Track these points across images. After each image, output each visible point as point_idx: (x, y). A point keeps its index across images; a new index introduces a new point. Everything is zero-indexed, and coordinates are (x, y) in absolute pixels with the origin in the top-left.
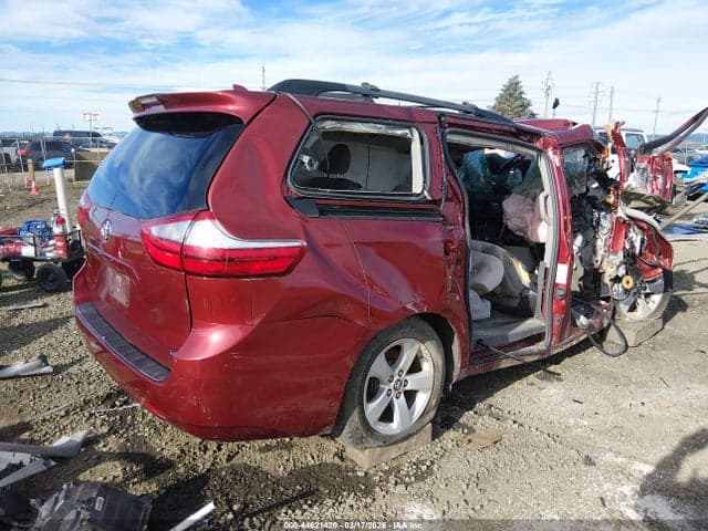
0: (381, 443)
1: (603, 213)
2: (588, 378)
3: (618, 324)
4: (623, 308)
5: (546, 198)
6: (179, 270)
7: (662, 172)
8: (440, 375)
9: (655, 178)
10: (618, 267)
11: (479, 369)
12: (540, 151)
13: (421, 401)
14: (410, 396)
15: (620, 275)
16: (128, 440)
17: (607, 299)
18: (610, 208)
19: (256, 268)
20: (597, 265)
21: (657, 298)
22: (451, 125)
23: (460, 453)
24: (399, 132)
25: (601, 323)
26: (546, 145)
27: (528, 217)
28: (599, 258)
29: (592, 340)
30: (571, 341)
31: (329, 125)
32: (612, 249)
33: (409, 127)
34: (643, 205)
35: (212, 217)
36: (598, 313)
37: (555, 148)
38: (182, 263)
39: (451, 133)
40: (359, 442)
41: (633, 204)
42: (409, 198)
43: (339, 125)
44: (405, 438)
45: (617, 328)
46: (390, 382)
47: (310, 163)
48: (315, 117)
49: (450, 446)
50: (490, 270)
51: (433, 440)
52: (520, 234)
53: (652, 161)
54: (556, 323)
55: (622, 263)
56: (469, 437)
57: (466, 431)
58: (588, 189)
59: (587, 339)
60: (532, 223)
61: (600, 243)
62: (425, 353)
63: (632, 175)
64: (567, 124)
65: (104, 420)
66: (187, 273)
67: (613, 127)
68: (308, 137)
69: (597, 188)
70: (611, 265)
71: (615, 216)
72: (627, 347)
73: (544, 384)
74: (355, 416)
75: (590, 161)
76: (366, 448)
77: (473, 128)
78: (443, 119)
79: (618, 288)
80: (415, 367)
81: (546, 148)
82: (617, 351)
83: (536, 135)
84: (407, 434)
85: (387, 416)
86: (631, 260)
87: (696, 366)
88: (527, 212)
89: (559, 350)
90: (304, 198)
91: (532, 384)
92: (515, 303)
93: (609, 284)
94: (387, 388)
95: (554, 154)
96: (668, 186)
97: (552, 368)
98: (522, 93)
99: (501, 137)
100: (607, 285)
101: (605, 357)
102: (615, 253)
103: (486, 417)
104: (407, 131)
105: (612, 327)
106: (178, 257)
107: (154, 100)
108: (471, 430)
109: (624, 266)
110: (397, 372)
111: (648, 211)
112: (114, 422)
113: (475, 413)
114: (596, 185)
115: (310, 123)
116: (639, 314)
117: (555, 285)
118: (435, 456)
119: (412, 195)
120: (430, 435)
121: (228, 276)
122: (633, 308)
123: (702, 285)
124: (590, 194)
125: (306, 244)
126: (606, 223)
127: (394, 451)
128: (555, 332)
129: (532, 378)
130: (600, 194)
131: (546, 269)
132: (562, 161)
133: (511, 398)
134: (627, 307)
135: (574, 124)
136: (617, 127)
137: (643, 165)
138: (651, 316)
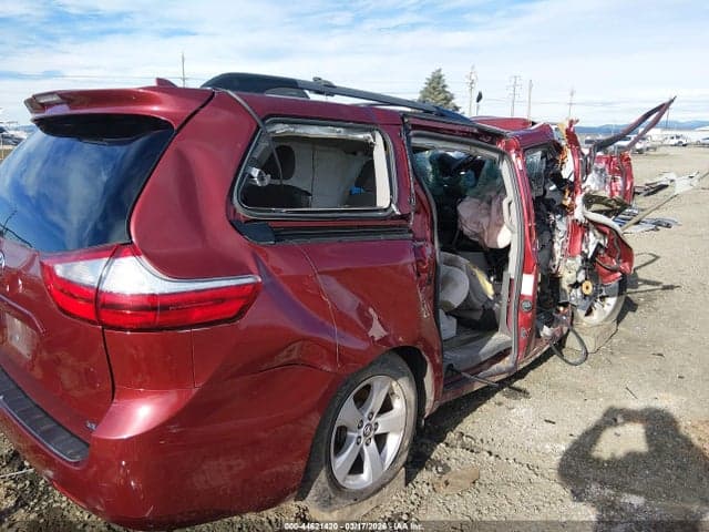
0: (352, 501)
1: (559, 216)
2: (555, 393)
3: (577, 330)
4: (581, 313)
5: (510, 204)
6: (94, 323)
7: (621, 173)
8: (412, 410)
9: (614, 180)
10: (578, 272)
11: (450, 396)
12: (503, 154)
13: (393, 443)
14: (381, 440)
15: (580, 281)
16: (40, 516)
17: (565, 305)
18: (565, 211)
19: (197, 315)
20: (554, 270)
21: (612, 301)
22: (415, 127)
23: (437, 499)
24: (360, 136)
25: (562, 330)
26: (508, 147)
27: (485, 221)
28: (557, 263)
29: (554, 348)
30: (536, 353)
31: (280, 129)
32: (569, 253)
33: (371, 131)
34: (603, 207)
35: (136, 253)
36: (558, 321)
37: (517, 150)
38: (97, 313)
39: (416, 136)
40: (327, 504)
41: (595, 207)
42: (374, 214)
43: (292, 129)
44: (378, 490)
45: (576, 333)
46: (359, 428)
47: (261, 178)
48: (263, 120)
49: (426, 492)
50: (456, 285)
51: (406, 485)
52: (476, 239)
53: (609, 161)
54: (523, 337)
55: (581, 268)
56: (445, 477)
57: (440, 469)
58: (545, 192)
59: (550, 349)
60: (488, 228)
61: (557, 247)
62: (397, 390)
63: (590, 176)
64: (525, 123)
65: (9, 488)
66: (105, 326)
67: (567, 126)
68: (257, 144)
69: (554, 191)
70: (569, 271)
71: (570, 218)
72: (587, 353)
73: (512, 402)
74: (323, 476)
75: (547, 162)
76: (335, 509)
77: (437, 130)
78: (406, 120)
79: (577, 293)
80: (387, 407)
81: (509, 150)
82: (578, 360)
83: (496, 137)
84: (378, 485)
85: (357, 467)
86: (591, 265)
87: (658, 372)
88: (483, 216)
89: (525, 364)
90: (255, 220)
91: (500, 404)
92: (477, 316)
93: (568, 289)
94: (356, 435)
95: (518, 156)
96: (628, 188)
97: (517, 384)
98: (444, 86)
99: (465, 139)
100: (565, 291)
101: (568, 367)
102: (573, 257)
103: (459, 450)
104: (369, 135)
105: (571, 334)
106: (92, 305)
107: (55, 98)
108: (446, 469)
109: (583, 271)
110: (366, 416)
111: (607, 214)
112: (23, 490)
113: (447, 445)
114: (554, 187)
115: (258, 128)
116: (596, 317)
117: (521, 297)
118: (411, 507)
119: (377, 211)
120: (403, 481)
121: (160, 329)
122: (589, 312)
123: (647, 282)
124: (547, 197)
125: (260, 280)
126: (562, 225)
127: (365, 507)
128: (522, 346)
129: (498, 397)
130: (556, 196)
131: (511, 280)
132: (524, 164)
133: (481, 423)
134: (584, 312)
135: (534, 124)
136: (571, 126)
137: (602, 165)
138: (606, 320)
